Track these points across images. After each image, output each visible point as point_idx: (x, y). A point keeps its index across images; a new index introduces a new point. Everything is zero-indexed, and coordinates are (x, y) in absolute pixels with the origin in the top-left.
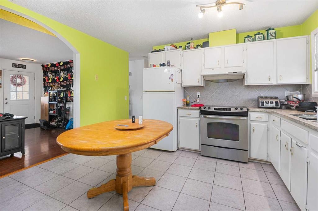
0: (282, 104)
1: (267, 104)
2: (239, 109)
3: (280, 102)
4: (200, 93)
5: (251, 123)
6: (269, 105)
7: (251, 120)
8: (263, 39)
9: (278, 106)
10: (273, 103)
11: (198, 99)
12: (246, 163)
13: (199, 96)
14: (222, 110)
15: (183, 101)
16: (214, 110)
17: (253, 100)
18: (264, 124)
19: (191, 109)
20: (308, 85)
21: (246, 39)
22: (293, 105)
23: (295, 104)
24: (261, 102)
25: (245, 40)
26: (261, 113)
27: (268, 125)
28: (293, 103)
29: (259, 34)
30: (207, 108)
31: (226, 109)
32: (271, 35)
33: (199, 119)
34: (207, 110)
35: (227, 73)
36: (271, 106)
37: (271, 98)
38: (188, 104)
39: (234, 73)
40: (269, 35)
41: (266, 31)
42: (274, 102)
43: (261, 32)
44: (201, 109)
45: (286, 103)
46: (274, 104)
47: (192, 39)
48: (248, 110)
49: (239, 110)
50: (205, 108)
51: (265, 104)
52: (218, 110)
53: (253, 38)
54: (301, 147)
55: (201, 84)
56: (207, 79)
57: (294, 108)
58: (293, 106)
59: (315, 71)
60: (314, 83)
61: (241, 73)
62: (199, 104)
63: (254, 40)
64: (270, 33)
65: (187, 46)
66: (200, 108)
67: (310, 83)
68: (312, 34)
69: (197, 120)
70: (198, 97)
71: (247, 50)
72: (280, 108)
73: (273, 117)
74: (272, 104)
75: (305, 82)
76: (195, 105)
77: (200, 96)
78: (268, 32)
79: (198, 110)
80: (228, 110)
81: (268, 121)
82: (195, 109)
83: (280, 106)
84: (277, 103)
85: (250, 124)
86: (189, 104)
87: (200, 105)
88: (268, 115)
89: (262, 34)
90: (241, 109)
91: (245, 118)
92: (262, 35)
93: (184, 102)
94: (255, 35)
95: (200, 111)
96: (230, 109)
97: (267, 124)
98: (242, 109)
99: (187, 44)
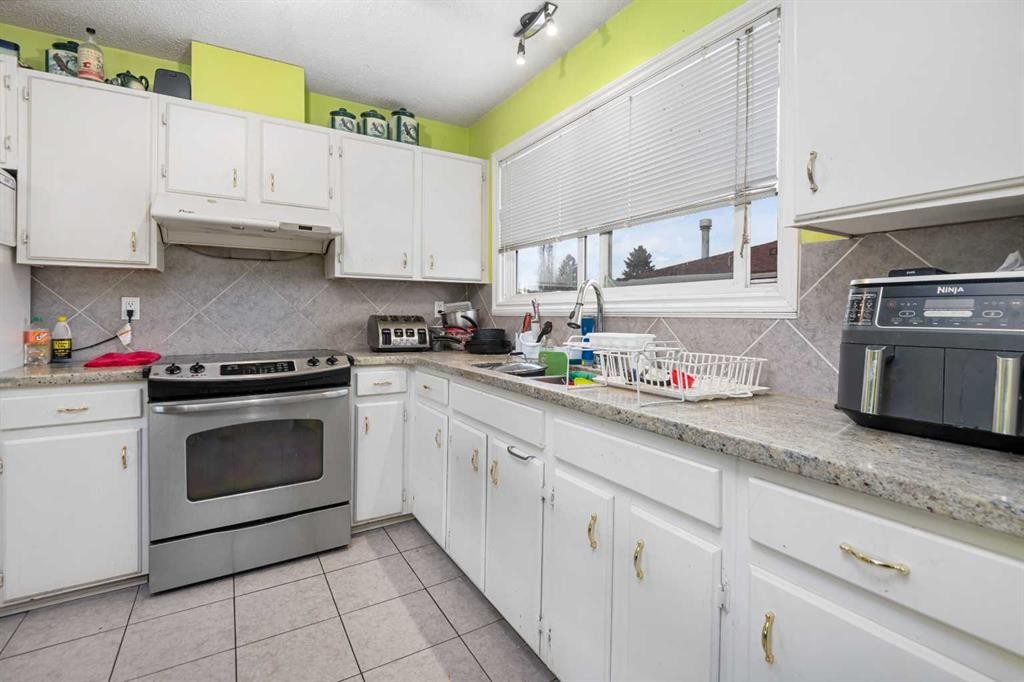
0: (435, 338)
1: (398, 339)
2: (323, 360)
3: (430, 331)
4: (138, 299)
5: (358, 405)
6: (405, 341)
7: (359, 394)
8: (386, 135)
9: (425, 342)
10: (412, 335)
11: (128, 327)
12: (343, 548)
13: (130, 313)
14: (258, 373)
15: (26, 340)
16: (222, 373)
17: (355, 327)
18: (396, 402)
19: (85, 382)
20: (484, 285)
21: (338, 119)
22: (459, 337)
23: (462, 334)
24: (383, 333)
25: (333, 120)
26: (387, 368)
27: (404, 404)
28: (457, 334)
29: (374, 114)
30: (186, 367)
31: (274, 367)
32: (408, 133)
33: (143, 423)
34: (185, 375)
35: (277, 224)
36: (409, 345)
37: (407, 319)
38: (60, 358)
39: (301, 227)
40: (403, 128)
41: (394, 113)
42: (416, 331)
43: (380, 111)
44: (151, 377)
45: (443, 334)
46: (416, 337)
47: (91, 31)
48: (351, 361)
49: (323, 367)
50: (172, 370)
51: (393, 338)
52: (241, 373)
53: (358, 124)
54: (525, 459)
55: (149, 257)
56: (174, 238)
57: (461, 346)
58: (459, 341)
59: (501, 251)
60: (497, 282)
61: (327, 232)
62: (131, 350)
63: (362, 130)
64: (405, 124)
65: (56, 57)
66: (146, 374)
67: (487, 282)
68: (494, 160)
69: (128, 433)
70: (125, 317)
71: (341, 156)
72: (431, 349)
73: (421, 377)
74: (411, 339)
75: (479, 278)
76: (112, 361)
77: (136, 316)
78: (399, 120)
79: (136, 380)
80: (283, 371)
81: (404, 390)
82: (117, 381)
83: (431, 342)
84: (422, 335)
85: (356, 408)
86: (69, 356)
87: (144, 359)
88: (405, 373)
89: (383, 118)
90: (328, 360)
91: (343, 391)
92: (384, 123)
93: (35, 345)
94: (364, 115)
95: (144, 386)
96: (291, 366)
97: (402, 402)
98: (332, 361)
99: (57, 46)
